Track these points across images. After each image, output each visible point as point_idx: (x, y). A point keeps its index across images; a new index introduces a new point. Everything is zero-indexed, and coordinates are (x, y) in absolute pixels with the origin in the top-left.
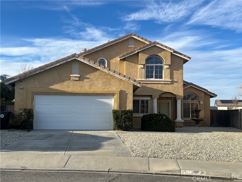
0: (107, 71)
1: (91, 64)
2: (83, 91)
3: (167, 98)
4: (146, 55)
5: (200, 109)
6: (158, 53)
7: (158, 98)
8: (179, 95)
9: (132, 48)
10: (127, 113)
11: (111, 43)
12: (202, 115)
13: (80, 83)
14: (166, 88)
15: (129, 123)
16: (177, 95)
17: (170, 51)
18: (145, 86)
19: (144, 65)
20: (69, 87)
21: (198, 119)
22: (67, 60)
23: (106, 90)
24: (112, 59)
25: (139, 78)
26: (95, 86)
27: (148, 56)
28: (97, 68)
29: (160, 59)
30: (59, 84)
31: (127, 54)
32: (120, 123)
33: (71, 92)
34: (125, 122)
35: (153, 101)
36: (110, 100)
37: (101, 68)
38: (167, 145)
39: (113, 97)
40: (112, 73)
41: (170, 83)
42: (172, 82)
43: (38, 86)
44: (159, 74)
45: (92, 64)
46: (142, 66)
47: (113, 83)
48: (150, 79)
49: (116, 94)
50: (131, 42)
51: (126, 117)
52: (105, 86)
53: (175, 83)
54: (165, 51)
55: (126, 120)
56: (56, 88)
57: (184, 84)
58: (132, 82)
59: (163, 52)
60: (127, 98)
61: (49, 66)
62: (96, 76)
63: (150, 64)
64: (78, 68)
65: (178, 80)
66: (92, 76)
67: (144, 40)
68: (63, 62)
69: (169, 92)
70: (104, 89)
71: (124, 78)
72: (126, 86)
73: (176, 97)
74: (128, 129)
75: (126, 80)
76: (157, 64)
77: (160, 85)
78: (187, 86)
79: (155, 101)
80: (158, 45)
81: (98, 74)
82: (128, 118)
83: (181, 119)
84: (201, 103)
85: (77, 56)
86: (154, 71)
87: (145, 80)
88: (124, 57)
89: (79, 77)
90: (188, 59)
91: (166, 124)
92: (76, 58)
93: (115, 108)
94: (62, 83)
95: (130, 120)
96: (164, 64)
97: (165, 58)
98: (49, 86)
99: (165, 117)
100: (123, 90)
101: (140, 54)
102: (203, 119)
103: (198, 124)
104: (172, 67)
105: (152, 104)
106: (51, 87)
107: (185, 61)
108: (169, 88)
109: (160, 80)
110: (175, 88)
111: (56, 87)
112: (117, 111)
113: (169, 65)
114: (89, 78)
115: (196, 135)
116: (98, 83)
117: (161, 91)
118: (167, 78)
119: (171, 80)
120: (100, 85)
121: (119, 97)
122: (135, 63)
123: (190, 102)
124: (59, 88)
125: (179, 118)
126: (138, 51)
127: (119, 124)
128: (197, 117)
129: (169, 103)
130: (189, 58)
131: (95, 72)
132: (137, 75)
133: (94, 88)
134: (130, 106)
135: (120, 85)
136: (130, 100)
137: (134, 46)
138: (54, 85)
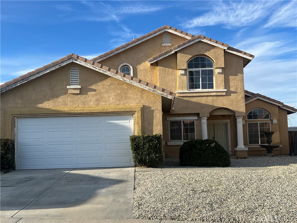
0: (120, 77)
1: (96, 68)
2: (86, 109)
3: (224, 116)
4: (188, 55)
5: (272, 131)
6: (206, 52)
7: (208, 117)
8: (239, 111)
9: (168, 47)
10: (153, 140)
11: (137, 41)
12: (276, 139)
13: (82, 97)
14: (219, 102)
15: (155, 155)
16: (237, 111)
17: (222, 47)
18: (189, 100)
19: (185, 70)
20: (66, 105)
21: (270, 145)
22: (61, 64)
23: (121, 106)
24: (140, 64)
25: (179, 88)
26: (104, 101)
27: (191, 56)
28: (105, 73)
29: (208, 60)
30: (50, 101)
31: (160, 56)
32: (142, 155)
33: (69, 112)
34: (149, 154)
35: (201, 122)
36: (128, 121)
37: (112, 74)
38: (205, 192)
39: (132, 116)
40: (129, 80)
41: (224, 94)
42: (228, 93)
43: (20, 105)
44: (207, 83)
45: (98, 68)
46: (183, 72)
47: (132, 96)
48: (195, 90)
49: (135, 112)
50: (166, 38)
51: (151, 146)
52: (120, 100)
53: (231, 94)
54: (216, 48)
55: (150, 151)
56: (47, 107)
57: (245, 95)
58: (159, 92)
59: (213, 50)
60: (153, 117)
61: (35, 75)
62: (105, 86)
63: (195, 68)
64: (78, 76)
65: (236, 89)
66: (99, 86)
67: (184, 34)
68: (55, 67)
69: (225, 107)
70: (118, 105)
71: (148, 87)
72: (150, 99)
73: (234, 115)
74: (154, 164)
75: (151, 90)
76: (205, 67)
77: (210, 98)
78: (252, 99)
79: (204, 121)
80: (204, 40)
81: (109, 83)
82: (154, 148)
83: (243, 147)
84: (274, 123)
85: (76, 58)
86: (201, 78)
87: (188, 91)
88: (156, 61)
89: (80, 88)
90: (250, 58)
91: (215, 155)
92: (74, 61)
93: (136, 133)
94: (55, 99)
95: (157, 151)
96: (215, 67)
97: (216, 59)
98: (37, 104)
99: (215, 145)
100: (147, 105)
101: (179, 55)
102: (277, 145)
103: (271, 153)
104: (226, 71)
105: (200, 125)
106: (40, 105)
107: (246, 62)
108: (223, 101)
109: (210, 90)
110: (232, 101)
111: (48, 105)
112: (136, 138)
113: (222, 68)
114: (95, 89)
115: (261, 171)
116: (109, 97)
117: (212, 106)
118: (220, 87)
119: (226, 90)
120: (111, 99)
121: (140, 116)
122: (173, 69)
123: (258, 121)
124: (51, 106)
125: (241, 146)
126: (176, 51)
127: (140, 157)
128: (269, 142)
129: (226, 124)
130: (251, 56)
131: (104, 80)
132: (176, 85)
133: (103, 104)
134: (158, 129)
135: (142, 98)
136: (157, 121)
137: (170, 45)
138: (44, 102)
